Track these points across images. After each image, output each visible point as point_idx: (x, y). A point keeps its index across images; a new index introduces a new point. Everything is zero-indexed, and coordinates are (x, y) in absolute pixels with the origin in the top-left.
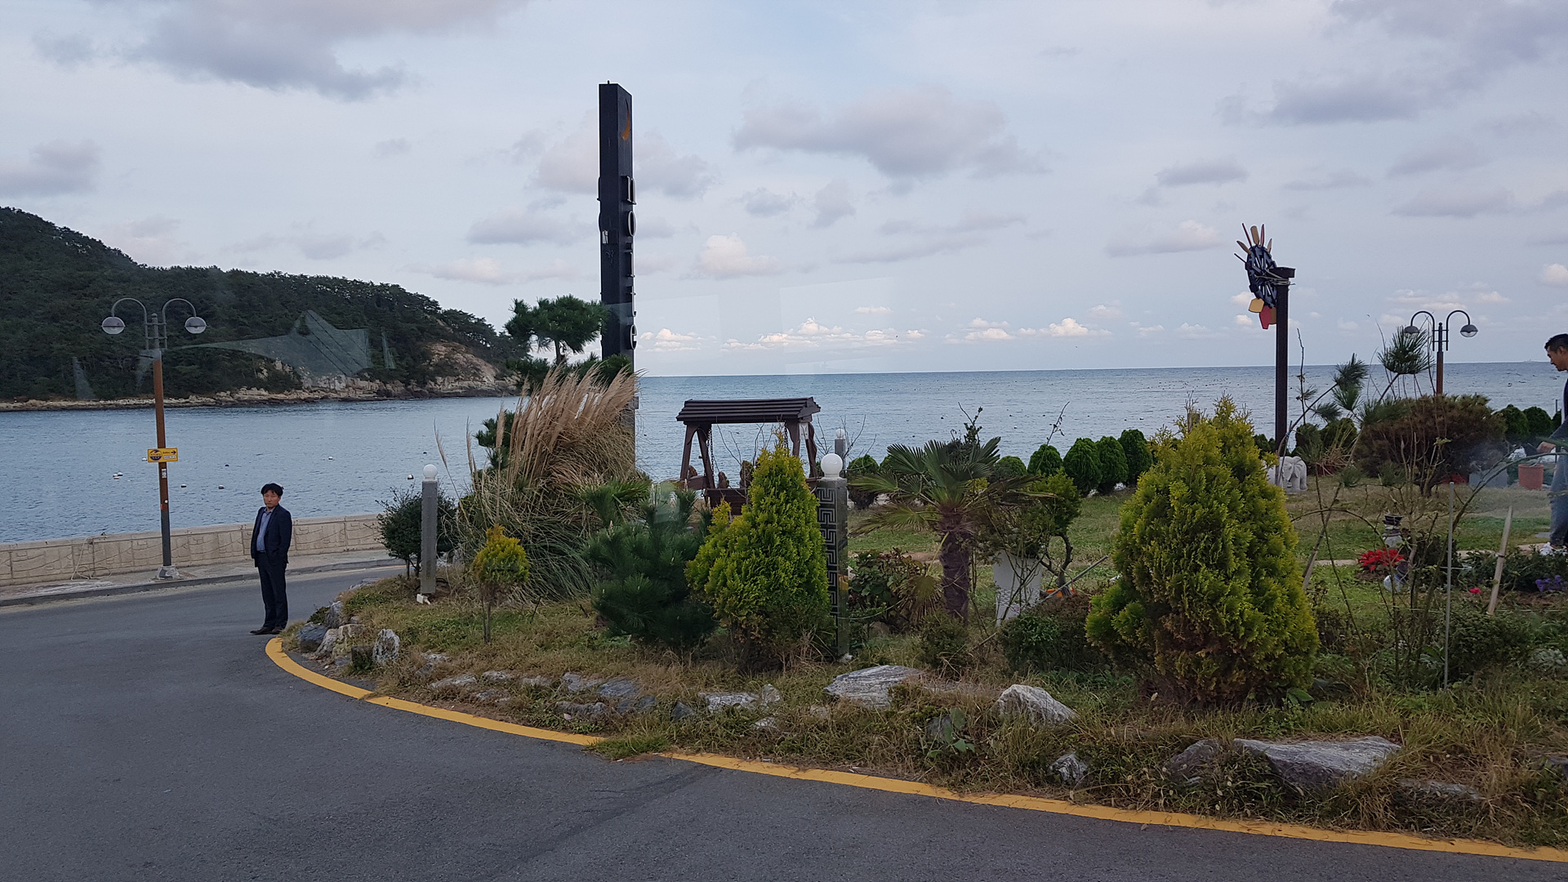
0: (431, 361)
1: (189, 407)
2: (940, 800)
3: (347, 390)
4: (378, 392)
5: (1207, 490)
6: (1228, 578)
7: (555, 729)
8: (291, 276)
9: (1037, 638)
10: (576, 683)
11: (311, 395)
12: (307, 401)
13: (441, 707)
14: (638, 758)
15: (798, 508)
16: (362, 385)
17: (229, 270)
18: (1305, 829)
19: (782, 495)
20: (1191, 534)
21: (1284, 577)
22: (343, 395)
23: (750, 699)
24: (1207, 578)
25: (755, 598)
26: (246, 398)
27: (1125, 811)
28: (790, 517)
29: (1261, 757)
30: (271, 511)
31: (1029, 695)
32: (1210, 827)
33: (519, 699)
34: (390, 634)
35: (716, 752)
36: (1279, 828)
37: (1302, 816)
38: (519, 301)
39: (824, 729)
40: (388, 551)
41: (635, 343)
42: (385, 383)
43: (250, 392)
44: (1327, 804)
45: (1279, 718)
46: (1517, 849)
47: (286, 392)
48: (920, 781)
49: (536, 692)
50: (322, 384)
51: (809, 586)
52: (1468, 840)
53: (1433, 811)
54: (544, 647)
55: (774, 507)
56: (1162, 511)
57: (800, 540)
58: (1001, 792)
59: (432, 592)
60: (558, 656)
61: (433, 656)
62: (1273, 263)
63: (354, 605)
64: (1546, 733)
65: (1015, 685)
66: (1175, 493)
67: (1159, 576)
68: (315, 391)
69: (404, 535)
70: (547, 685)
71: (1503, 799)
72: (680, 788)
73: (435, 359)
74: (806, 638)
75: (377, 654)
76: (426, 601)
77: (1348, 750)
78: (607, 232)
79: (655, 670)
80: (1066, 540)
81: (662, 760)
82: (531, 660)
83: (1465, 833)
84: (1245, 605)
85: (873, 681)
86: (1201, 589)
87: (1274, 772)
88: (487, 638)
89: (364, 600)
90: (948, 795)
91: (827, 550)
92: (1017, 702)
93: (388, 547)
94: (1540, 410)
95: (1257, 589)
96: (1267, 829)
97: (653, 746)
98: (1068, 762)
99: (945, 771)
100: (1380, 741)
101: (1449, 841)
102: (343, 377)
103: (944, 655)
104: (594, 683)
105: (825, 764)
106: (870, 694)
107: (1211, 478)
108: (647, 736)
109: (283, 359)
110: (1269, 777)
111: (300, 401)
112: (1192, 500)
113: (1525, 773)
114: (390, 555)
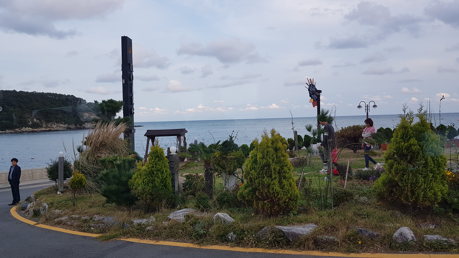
0: (83, 118)
1: (6, 133)
2: (194, 248)
3: (57, 127)
4: (67, 128)
5: (267, 155)
6: (272, 180)
7: (89, 232)
8: (39, 93)
9: (226, 199)
10: (97, 218)
11: (46, 129)
12: (44, 131)
13: (56, 227)
14: (110, 240)
15: (162, 163)
16: (62, 126)
17: (19, 91)
18: (291, 251)
19: (157, 159)
20: (263, 168)
21: (289, 179)
22: (56, 129)
23: (146, 221)
24: (266, 180)
25: (148, 190)
26: (25, 130)
27: (244, 248)
28: (159, 165)
29: (281, 231)
30: (14, 167)
31: (222, 216)
32: (266, 252)
33: (79, 223)
34: (45, 204)
35: (134, 237)
36: (284, 251)
37: (291, 247)
38: (96, 101)
39: (165, 229)
40: (49, 178)
41: (134, 113)
42: (69, 125)
43: (26, 129)
44: (297, 244)
45: (287, 219)
46: (345, 254)
47: (37, 128)
48: (190, 243)
49: (85, 221)
50: (49, 126)
51: (165, 186)
52: (333, 252)
53: (325, 244)
54: (90, 207)
55: (154, 163)
56: (255, 162)
57: (162, 172)
58: (212, 245)
59: (62, 190)
60: (94, 210)
61: (57, 211)
62: (316, 89)
63: (37, 195)
64: (357, 221)
65: (218, 213)
66: (258, 156)
67: (254, 180)
68: (47, 128)
69: (54, 173)
70: (88, 219)
71: (343, 240)
72: (119, 249)
73: (85, 117)
74: (164, 202)
75: (41, 211)
76: (60, 193)
77: (304, 228)
78: (124, 80)
79: (120, 213)
80: (242, 169)
81: (117, 241)
82: (86, 211)
83: (332, 250)
84: (277, 188)
85: (180, 214)
86: (265, 184)
87: (283, 235)
88: (74, 205)
89: (41, 194)
90: (197, 246)
91: (171, 175)
92: (218, 218)
93: (49, 177)
94: (389, 128)
95: (280, 182)
96: (281, 252)
97: (116, 236)
98: (231, 235)
99: (197, 239)
100: (313, 225)
101: (328, 253)
102: (56, 123)
103: (201, 205)
104: (102, 217)
105: (165, 239)
106: (180, 217)
107: (267, 152)
108: (114, 234)
109: (36, 118)
110: (282, 236)
111: (42, 131)
112: (263, 158)
113: (349, 232)
114: (50, 180)
